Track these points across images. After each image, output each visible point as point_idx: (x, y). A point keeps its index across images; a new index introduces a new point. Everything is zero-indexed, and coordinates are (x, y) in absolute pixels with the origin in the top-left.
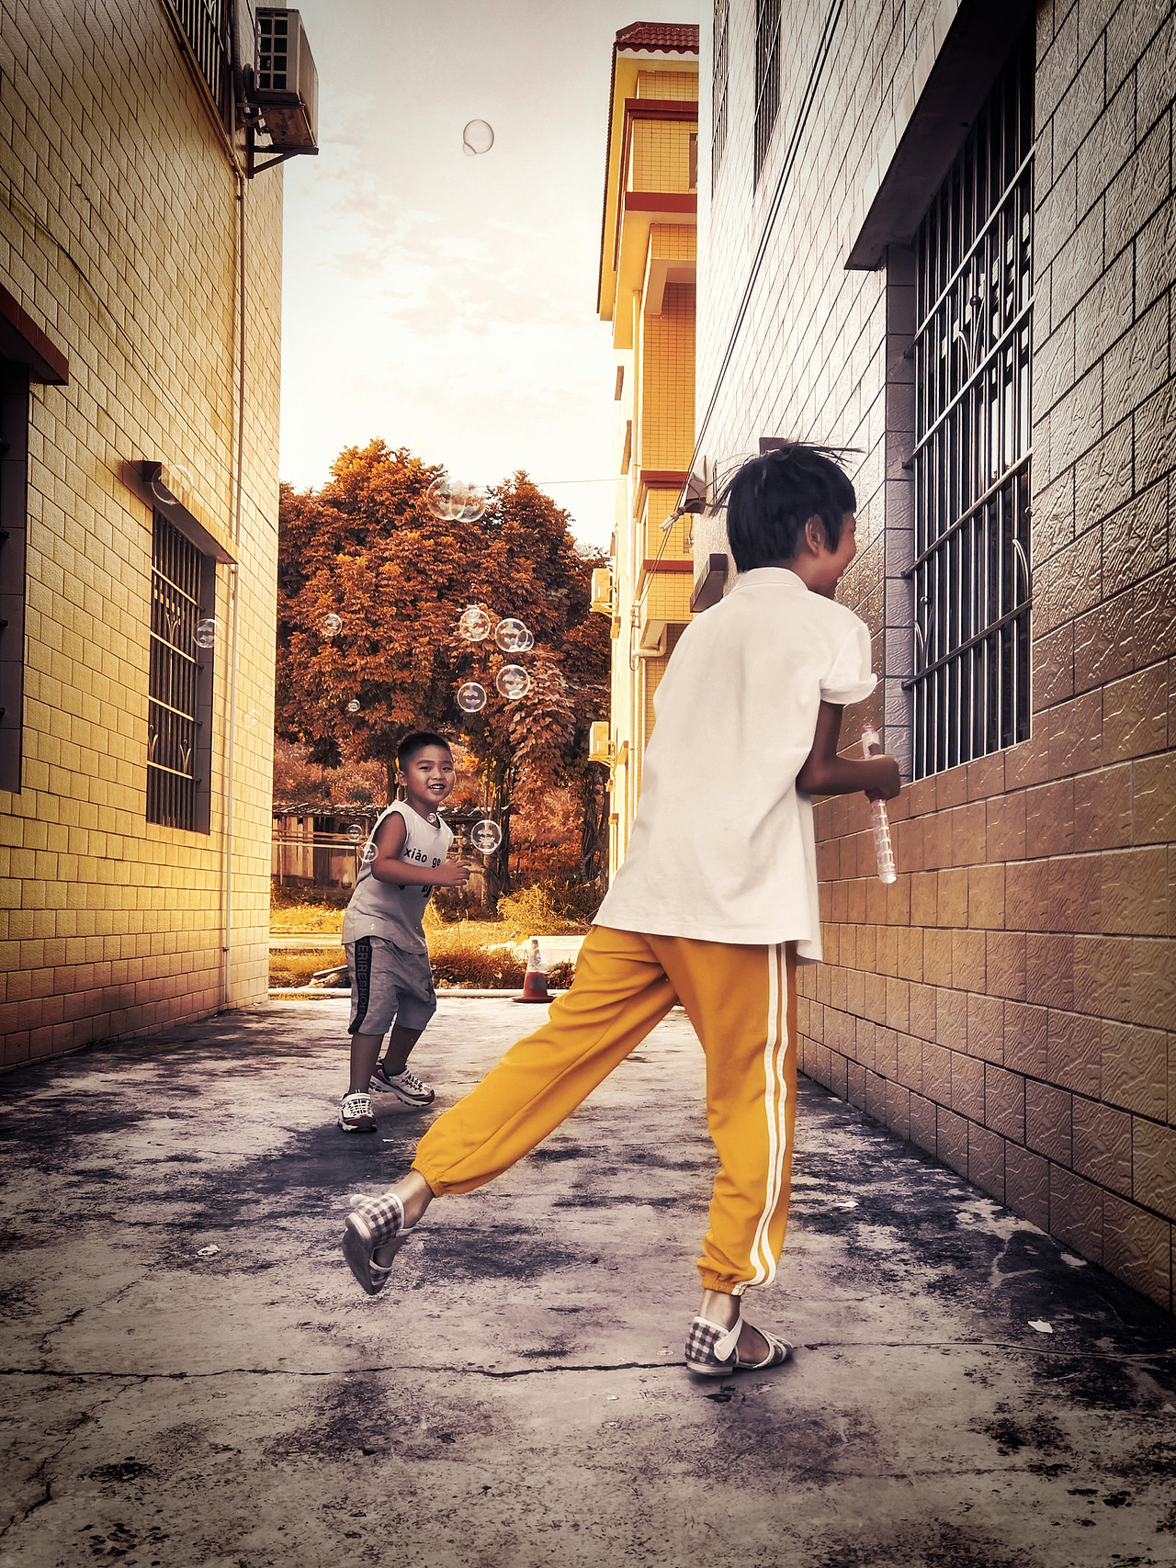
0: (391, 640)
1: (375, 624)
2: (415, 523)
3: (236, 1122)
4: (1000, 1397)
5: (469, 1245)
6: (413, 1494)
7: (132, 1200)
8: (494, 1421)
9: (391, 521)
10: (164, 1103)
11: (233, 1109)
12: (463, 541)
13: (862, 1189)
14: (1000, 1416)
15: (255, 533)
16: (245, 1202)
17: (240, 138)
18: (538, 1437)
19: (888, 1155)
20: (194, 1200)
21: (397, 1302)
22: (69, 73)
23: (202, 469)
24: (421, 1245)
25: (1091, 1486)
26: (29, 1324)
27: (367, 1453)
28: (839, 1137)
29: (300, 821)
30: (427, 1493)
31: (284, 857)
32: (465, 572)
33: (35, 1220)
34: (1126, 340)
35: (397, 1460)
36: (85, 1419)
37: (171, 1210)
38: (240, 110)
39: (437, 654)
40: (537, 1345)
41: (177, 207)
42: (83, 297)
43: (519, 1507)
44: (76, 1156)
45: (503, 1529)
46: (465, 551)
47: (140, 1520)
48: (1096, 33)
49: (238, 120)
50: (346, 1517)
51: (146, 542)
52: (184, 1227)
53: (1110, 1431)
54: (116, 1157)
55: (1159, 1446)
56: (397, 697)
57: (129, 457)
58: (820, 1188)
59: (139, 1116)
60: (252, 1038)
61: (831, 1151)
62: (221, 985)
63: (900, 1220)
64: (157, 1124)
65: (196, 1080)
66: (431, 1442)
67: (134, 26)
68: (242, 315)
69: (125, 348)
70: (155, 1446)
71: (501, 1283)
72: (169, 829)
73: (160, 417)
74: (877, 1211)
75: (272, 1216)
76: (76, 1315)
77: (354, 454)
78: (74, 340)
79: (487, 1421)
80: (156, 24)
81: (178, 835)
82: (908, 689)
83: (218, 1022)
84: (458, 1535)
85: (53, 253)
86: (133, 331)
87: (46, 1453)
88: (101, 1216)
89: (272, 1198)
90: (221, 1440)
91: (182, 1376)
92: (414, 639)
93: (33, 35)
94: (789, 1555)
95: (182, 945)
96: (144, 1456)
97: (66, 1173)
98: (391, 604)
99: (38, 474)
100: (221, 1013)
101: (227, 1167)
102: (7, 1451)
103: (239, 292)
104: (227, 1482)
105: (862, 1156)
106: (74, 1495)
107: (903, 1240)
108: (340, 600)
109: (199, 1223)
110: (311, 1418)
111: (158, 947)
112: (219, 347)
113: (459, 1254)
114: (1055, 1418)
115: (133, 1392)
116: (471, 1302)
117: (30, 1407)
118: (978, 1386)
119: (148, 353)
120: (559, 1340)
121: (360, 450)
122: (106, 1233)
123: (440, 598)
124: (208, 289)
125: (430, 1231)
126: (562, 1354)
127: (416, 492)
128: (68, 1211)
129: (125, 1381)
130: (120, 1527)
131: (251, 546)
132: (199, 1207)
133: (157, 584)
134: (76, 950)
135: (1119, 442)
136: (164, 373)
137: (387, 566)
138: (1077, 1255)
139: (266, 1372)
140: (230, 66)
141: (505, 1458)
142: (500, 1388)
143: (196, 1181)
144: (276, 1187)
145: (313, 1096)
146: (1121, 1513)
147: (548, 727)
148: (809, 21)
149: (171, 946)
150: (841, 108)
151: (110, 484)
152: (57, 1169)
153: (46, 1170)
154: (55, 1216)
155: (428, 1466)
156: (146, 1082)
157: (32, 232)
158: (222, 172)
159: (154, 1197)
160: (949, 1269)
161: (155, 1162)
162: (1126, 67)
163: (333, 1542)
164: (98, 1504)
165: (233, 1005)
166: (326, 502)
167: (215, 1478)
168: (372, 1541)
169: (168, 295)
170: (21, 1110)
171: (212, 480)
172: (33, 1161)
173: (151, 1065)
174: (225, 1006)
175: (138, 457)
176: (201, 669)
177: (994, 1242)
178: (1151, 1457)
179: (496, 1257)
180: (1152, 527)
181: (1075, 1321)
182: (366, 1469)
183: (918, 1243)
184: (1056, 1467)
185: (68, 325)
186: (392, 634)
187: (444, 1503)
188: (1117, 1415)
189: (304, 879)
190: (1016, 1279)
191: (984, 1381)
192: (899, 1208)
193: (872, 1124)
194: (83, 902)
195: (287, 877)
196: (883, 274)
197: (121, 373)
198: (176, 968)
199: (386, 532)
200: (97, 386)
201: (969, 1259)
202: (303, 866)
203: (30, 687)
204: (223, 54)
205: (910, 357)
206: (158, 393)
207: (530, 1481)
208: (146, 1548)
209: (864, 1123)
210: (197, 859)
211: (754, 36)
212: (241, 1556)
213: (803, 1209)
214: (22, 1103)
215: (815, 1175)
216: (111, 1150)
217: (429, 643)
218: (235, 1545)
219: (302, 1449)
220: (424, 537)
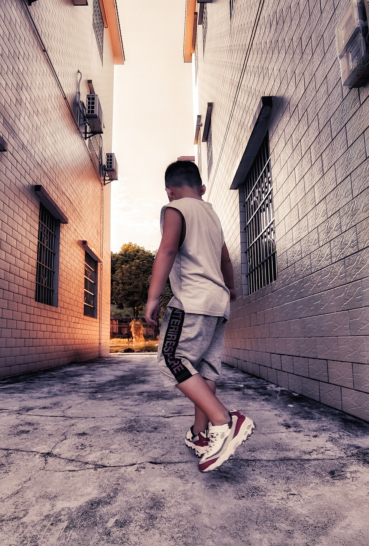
0: (134, 282)
1: (130, 279)
2: (138, 259)
3: (104, 375)
4: (284, 419)
5: (157, 395)
6: (149, 439)
7: (82, 388)
8: (166, 425)
9: (133, 258)
10: (88, 372)
11: (103, 373)
12: (148, 262)
13: (244, 383)
14: (285, 422)
15: (106, 257)
16: (106, 388)
17: (103, 178)
18: (177, 428)
19: (249, 377)
20: (96, 388)
21: (141, 405)
22: (69, 164)
23: (95, 243)
24: (146, 395)
25: (309, 434)
26: (60, 409)
27: (137, 431)
28: (237, 374)
29: (115, 321)
30: (152, 439)
31: (112, 328)
32: (149, 268)
33: (61, 392)
34: (295, 189)
35: (145, 433)
36: (73, 425)
37: (90, 390)
38: (102, 173)
39: (143, 285)
40: (175, 412)
41: (90, 191)
42: (71, 207)
43: (174, 441)
44: (69, 381)
45: (171, 445)
46: (149, 264)
47: (87, 443)
48: (282, 131)
49: (102, 174)
50: (134, 443)
51: (84, 257)
52: (93, 393)
53: (311, 424)
54: (78, 381)
55: (323, 426)
56: (135, 294)
57: (80, 240)
58: (235, 383)
59: (83, 374)
60: (106, 361)
61: (236, 377)
62: (99, 351)
63: (254, 389)
64: (86, 376)
65: (95, 368)
66: (152, 429)
67: (82, 156)
68: (103, 212)
69: (79, 217)
70: (89, 430)
71: (165, 401)
72: (88, 317)
73: (86, 232)
74: (248, 387)
75: (112, 391)
76: (70, 407)
77: (125, 245)
78: (69, 215)
79: (165, 426)
80: (86, 156)
81: (91, 319)
82: (247, 276)
83: (99, 359)
84: (160, 446)
85: (66, 198)
86: (81, 214)
87: (65, 431)
88: (75, 391)
89: (112, 388)
90: (104, 429)
91: (94, 418)
92: (139, 282)
93: (63, 157)
94: (240, 449)
95: (91, 342)
96: (86, 432)
97: (67, 384)
98: (134, 275)
99: (62, 242)
100: (99, 357)
101: (102, 382)
102: (56, 430)
103: (102, 207)
104: (106, 437)
105: (243, 378)
106: (72, 438)
107: (255, 392)
108: (123, 274)
109: (96, 392)
110: (124, 425)
111: (86, 342)
112: (98, 218)
113: (155, 396)
114: (298, 422)
115: (84, 420)
116: (158, 404)
117: (61, 423)
118: (278, 417)
119: (84, 219)
120: (179, 410)
121: (127, 244)
122: (76, 394)
123: (144, 274)
124: (96, 207)
125: (148, 392)
126: (180, 413)
127: (138, 252)
128: (68, 390)
129: (82, 418)
130: (82, 444)
131: (105, 259)
132: (96, 389)
133: (86, 266)
134: (69, 342)
135: (295, 211)
136: (87, 223)
137: (133, 267)
138: (296, 393)
139: (113, 417)
140: (101, 164)
141: (170, 432)
142: (167, 419)
143: (95, 385)
144: (113, 386)
145: (120, 370)
146: (317, 439)
147: (167, 299)
148: (218, 146)
149: (89, 342)
150: (226, 160)
151: (76, 245)
152: (65, 383)
153: (63, 383)
154: (65, 391)
155: (152, 434)
156: (84, 369)
157: (62, 194)
158: (99, 185)
159: (86, 388)
160: (267, 397)
161: (86, 382)
162: (290, 136)
163: (131, 448)
164: (77, 440)
165: (102, 356)
166: (120, 255)
167: (103, 436)
168: (140, 447)
169: (88, 207)
170: (57, 373)
171: (97, 245)
172: (60, 382)
173: (85, 366)
174: (100, 356)
175: (82, 240)
176: (95, 284)
177: (277, 392)
178: (322, 428)
179: (163, 396)
180: (304, 226)
181: (299, 405)
182: (138, 434)
183: (259, 392)
184: (300, 431)
185: (68, 212)
186: (134, 281)
187: (156, 440)
188: (312, 421)
189: (116, 333)
190: (283, 398)
191: (280, 416)
192: (253, 386)
193: (243, 372)
194: (70, 332)
195: (113, 333)
196: (238, 191)
197: (79, 222)
198: (90, 347)
199: (132, 261)
200: (74, 225)
201: (271, 395)
202: (116, 330)
203: (60, 285)
204: (99, 162)
205: (244, 206)
206: (86, 227)
207: (176, 436)
208: (88, 448)
209: (242, 372)
210: (94, 324)
211: (207, 152)
212: (110, 450)
213: (231, 387)
214: (58, 372)
215: (233, 381)
216: (76, 380)
217: (142, 283)
218: (109, 448)
219: (123, 431)
220: (140, 261)
